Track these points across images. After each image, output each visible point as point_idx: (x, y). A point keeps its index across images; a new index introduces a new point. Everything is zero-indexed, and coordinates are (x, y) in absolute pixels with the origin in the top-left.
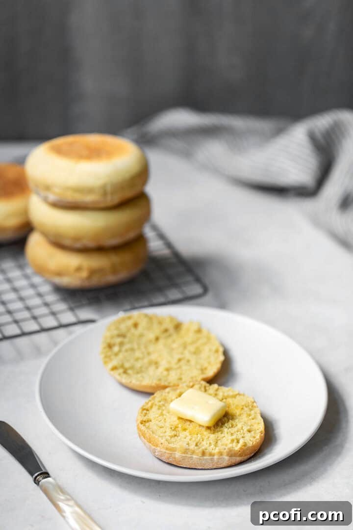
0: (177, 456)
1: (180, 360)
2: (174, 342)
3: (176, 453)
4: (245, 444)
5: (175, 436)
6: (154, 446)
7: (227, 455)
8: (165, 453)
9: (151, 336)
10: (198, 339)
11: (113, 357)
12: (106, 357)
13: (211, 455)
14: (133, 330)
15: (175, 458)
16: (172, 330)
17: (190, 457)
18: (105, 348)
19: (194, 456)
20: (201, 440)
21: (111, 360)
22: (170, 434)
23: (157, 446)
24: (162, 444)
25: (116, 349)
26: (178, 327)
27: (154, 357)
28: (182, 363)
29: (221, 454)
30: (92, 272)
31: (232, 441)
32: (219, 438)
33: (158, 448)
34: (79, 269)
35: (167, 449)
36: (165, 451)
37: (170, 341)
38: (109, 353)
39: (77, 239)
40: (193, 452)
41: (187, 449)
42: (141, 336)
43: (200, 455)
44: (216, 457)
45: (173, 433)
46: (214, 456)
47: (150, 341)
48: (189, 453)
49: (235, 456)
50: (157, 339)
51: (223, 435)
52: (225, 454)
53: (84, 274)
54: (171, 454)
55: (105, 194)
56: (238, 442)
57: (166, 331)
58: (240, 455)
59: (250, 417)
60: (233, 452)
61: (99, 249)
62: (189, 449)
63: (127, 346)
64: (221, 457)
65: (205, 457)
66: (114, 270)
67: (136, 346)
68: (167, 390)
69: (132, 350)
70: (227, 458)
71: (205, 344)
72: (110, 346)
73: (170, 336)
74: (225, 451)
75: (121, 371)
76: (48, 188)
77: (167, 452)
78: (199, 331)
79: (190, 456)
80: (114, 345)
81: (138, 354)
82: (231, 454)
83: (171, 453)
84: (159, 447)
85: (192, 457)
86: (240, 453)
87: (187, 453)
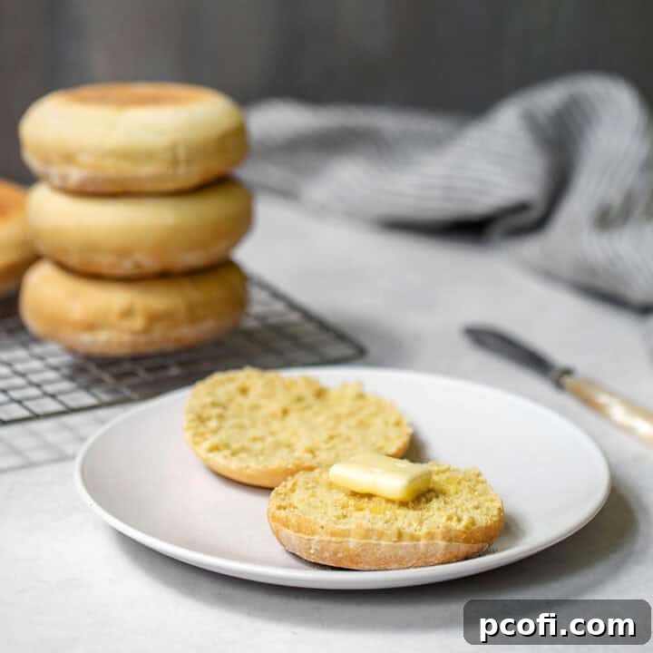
0: (351, 546)
1: (331, 438)
2: (317, 414)
3: (351, 539)
4: (473, 523)
5: (345, 517)
6: (309, 534)
7: (443, 538)
8: (329, 542)
9: (274, 406)
10: (361, 409)
11: (208, 435)
12: (195, 435)
13: (413, 538)
14: (239, 399)
15: (348, 550)
16: (310, 399)
17: (376, 545)
18: (193, 420)
19: (383, 543)
20: (394, 518)
21: (206, 439)
22: (336, 514)
23: (313, 533)
24: (322, 527)
25: (213, 424)
26: (320, 393)
27: (283, 437)
28: (336, 441)
29: (431, 536)
30: (153, 319)
31: (450, 518)
32: (424, 517)
33: (317, 538)
34: (127, 313)
35: (333, 534)
36: (329, 538)
37: (308, 414)
38: (202, 429)
39: (123, 252)
40: (381, 535)
41: (369, 530)
42: (255, 407)
43: (395, 539)
44: (423, 542)
45: (340, 512)
46: (418, 540)
47: (273, 416)
48: (375, 537)
49: (456, 541)
50: (285, 412)
51: (431, 513)
52: (440, 536)
53: (138, 323)
54: (341, 542)
55: (175, 162)
56: (459, 520)
57: (299, 399)
58: (467, 541)
59: (476, 493)
60: (452, 534)
61: (164, 276)
62: (372, 530)
63: (231, 422)
64: (431, 542)
65: (404, 543)
66: (193, 316)
67: (246, 422)
68: (317, 471)
69: (241, 427)
70: (442, 544)
71: (376, 414)
72: (202, 420)
73: (308, 407)
74: (439, 531)
75: (227, 452)
76: (69, 158)
77: (334, 539)
78: (361, 396)
79: (376, 542)
80: (209, 419)
81: (252, 433)
82: (450, 537)
83: (340, 540)
84: (319, 534)
85: (379, 545)
86: (465, 536)
87: (371, 538)
